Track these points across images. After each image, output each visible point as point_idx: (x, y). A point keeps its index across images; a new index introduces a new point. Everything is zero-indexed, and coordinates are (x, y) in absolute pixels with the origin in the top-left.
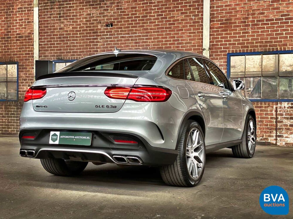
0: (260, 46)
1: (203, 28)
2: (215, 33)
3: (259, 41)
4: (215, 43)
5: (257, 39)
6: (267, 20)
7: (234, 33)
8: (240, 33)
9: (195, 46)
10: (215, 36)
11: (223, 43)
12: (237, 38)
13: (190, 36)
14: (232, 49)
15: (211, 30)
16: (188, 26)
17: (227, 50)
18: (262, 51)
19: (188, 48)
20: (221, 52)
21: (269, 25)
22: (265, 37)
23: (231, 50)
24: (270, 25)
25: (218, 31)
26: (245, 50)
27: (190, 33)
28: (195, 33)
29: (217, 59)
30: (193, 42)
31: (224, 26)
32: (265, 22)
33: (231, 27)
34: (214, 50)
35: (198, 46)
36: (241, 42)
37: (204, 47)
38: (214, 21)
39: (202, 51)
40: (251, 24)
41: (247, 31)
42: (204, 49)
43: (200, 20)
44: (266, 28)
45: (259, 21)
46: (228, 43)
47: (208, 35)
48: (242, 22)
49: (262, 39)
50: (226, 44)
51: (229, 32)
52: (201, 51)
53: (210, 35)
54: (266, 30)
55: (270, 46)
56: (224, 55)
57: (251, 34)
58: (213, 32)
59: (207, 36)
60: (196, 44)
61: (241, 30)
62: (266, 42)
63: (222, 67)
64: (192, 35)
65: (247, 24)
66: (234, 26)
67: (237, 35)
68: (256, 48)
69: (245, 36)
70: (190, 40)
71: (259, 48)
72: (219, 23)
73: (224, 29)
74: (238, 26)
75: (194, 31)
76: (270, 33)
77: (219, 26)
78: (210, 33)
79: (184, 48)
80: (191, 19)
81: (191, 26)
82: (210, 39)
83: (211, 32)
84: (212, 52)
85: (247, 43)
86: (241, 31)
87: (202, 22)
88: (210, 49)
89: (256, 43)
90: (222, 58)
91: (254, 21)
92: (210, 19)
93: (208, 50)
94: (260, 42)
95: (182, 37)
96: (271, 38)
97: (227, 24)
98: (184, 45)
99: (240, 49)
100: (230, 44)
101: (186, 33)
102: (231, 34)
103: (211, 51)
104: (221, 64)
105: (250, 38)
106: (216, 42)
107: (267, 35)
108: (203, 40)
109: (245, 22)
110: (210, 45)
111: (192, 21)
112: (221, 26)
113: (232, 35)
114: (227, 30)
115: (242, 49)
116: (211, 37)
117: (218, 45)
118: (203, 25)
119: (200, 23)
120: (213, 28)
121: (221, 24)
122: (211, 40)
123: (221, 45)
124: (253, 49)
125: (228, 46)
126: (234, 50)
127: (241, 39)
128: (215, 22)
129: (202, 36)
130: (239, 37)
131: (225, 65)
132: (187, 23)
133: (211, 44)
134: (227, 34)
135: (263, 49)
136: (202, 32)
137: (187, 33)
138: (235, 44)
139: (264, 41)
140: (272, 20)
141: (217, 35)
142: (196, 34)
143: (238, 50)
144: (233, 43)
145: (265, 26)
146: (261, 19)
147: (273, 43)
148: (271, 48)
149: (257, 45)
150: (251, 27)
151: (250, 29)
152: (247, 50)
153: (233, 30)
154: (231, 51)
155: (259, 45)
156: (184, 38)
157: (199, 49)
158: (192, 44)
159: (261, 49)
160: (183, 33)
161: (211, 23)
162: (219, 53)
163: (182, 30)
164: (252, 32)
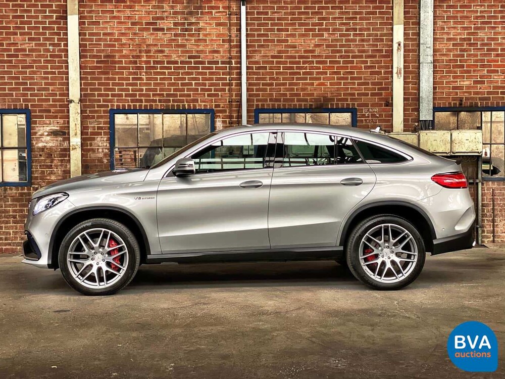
0: (160, 101)
1: (68, 66)
2: (89, 77)
3: (158, 92)
4: (89, 92)
5: (156, 90)
6: (168, 62)
7: (120, 79)
8: (128, 79)
9: (56, 95)
10: (89, 81)
11: (103, 92)
12: (125, 87)
13: (47, 78)
14: (117, 102)
15: (82, 71)
16: (42, 61)
17: (109, 104)
18: (162, 108)
19: (44, 97)
20: (99, 106)
21: (171, 69)
22: (166, 87)
23: (115, 104)
24: (173, 71)
25: (94, 73)
26: (138, 106)
27: (45, 73)
28: (55, 73)
29: (93, 117)
30: (51, 88)
31: (102, 65)
32: (166, 65)
33: (114, 68)
34: (88, 103)
35: (61, 95)
36: (131, 92)
37: (71, 98)
38: (86, 57)
39: (69, 104)
40: (144, 66)
41: (139, 76)
42: (71, 101)
43: (63, 54)
44: (167, 74)
45: (158, 62)
46: (110, 93)
47: (77, 79)
48: (131, 62)
49: (161, 90)
50: (107, 95)
51: (111, 76)
52: (65, 103)
53: (81, 79)
54: (167, 76)
55: (174, 101)
56: (105, 112)
57: (145, 82)
58: (85, 73)
59: (75, 79)
60: (58, 93)
61: (130, 74)
62: (168, 95)
63: (103, 131)
64: (50, 76)
65: (138, 65)
66: (120, 68)
67: (125, 82)
68: (154, 104)
69: (136, 85)
70: (46, 84)
71: (158, 103)
72: (95, 60)
73: (103, 70)
74: (124, 68)
75: (54, 70)
76: (173, 81)
77: (95, 65)
78: (80, 75)
79: (36, 98)
80: (48, 50)
81: (47, 61)
82: (81, 85)
83: (82, 74)
84: (85, 106)
85: (140, 95)
86: (131, 77)
87: (67, 56)
88: (81, 100)
89: (154, 95)
90: (101, 117)
91: (149, 62)
92: (80, 53)
93: (78, 103)
94: (159, 95)
95: (32, 78)
96: (175, 90)
97: (107, 63)
98: (36, 92)
99: (130, 104)
100: (113, 95)
101: (38, 73)
102: (114, 79)
103: (83, 105)
104: (101, 125)
105: (144, 88)
106: (91, 90)
107: (170, 84)
108: (68, 86)
109: (135, 62)
110: (81, 94)
111: (49, 54)
112: (97, 65)
113: (117, 81)
114: (107, 73)
115: (132, 104)
116: (83, 82)
117: (94, 95)
118: (69, 61)
119: (63, 59)
120: (86, 68)
121: (97, 62)
122: (83, 87)
123: (99, 95)
124: (148, 104)
125: (110, 98)
126: (121, 104)
127: (130, 88)
128: (88, 59)
129: (67, 79)
130: (127, 85)
131: (106, 127)
132: (40, 56)
133: (83, 93)
134: (108, 79)
135: (164, 105)
136: (67, 73)
137: (41, 73)
138: (121, 95)
139: (165, 93)
140: (176, 62)
141: (92, 79)
142: (57, 75)
143: (126, 104)
144: (118, 94)
145: (166, 71)
146: (159, 60)
147: (178, 98)
148: (176, 104)
149: (155, 98)
150: (145, 71)
151: (144, 74)
152: (141, 106)
153: (117, 73)
154: (115, 107)
155: (157, 98)
156: (35, 81)
157: (62, 100)
158: (50, 92)
159: (161, 105)
160: (34, 73)
161: (82, 60)
162: (96, 109)
163: (32, 67)
164: (148, 79)
